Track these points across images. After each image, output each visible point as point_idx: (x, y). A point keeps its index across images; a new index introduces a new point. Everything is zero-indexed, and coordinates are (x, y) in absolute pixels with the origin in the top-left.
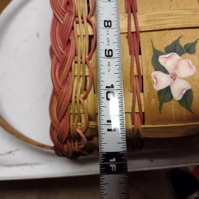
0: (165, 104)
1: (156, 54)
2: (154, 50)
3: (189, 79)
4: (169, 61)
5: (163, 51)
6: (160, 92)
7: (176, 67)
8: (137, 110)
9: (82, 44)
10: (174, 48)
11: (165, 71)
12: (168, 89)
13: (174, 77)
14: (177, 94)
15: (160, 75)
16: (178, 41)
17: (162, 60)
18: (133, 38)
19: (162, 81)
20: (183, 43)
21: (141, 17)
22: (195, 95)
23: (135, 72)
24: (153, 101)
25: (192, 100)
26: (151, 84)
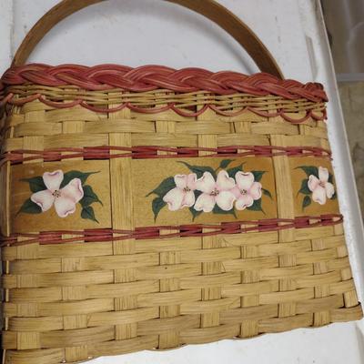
0: (28, 185)
1: (83, 177)
2: (88, 174)
3: (53, 209)
4: (74, 188)
5: (86, 183)
6: (41, 179)
7: (67, 197)
8: (25, 156)
9: (98, 98)
10: (89, 197)
11: (62, 185)
12: (44, 188)
13: (56, 194)
14: (38, 197)
15: (60, 178)
16: (98, 200)
17: (76, 182)
18: (102, 153)
19: (53, 181)
20: (94, 205)
21: (126, 161)
23: (63, 154)
24: (32, 172)
25: (31, 212)
26: (51, 169)
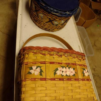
0: (29, 68)
1: (40, 67)
2: (41, 67)
3: (34, 73)
4: (38, 69)
5: (41, 68)
6: (32, 67)
7: (37, 71)
8: (28, 63)
9: (44, 52)
10: (41, 71)
11: (36, 69)
12: (32, 69)
13: (35, 70)
14: (31, 71)
15: (36, 67)
16: (43, 72)
17: (39, 68)
18: (44, 63)
19: (34, 68)
20: (42, 73)
21: (49, 64)
22: (30, 75)
23: (37, 63)
24: (30, 66)
25: (30, 74)
26: (34, 65)
